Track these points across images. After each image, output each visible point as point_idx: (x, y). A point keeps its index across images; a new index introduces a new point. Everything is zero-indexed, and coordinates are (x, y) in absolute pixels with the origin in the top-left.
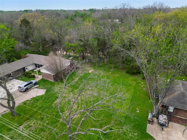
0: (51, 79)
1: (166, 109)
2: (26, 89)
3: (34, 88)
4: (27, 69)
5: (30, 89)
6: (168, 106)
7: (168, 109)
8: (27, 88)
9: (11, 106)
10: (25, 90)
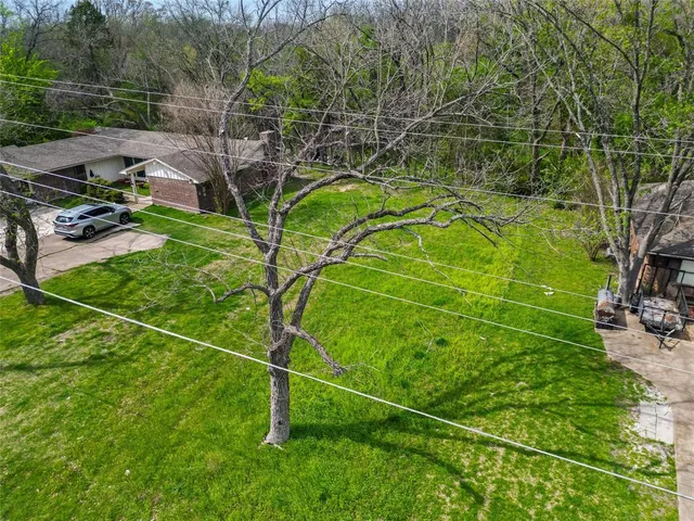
0: (186, 202)
1: (668, 272)
2: (86, 228)
3: (122, 230)
4: (92, 175)
5: (105, 234)
6: (680, 261)
7: (678, 271)
8: (92, 227)
9: (23, 259)
10: (81, 232)
